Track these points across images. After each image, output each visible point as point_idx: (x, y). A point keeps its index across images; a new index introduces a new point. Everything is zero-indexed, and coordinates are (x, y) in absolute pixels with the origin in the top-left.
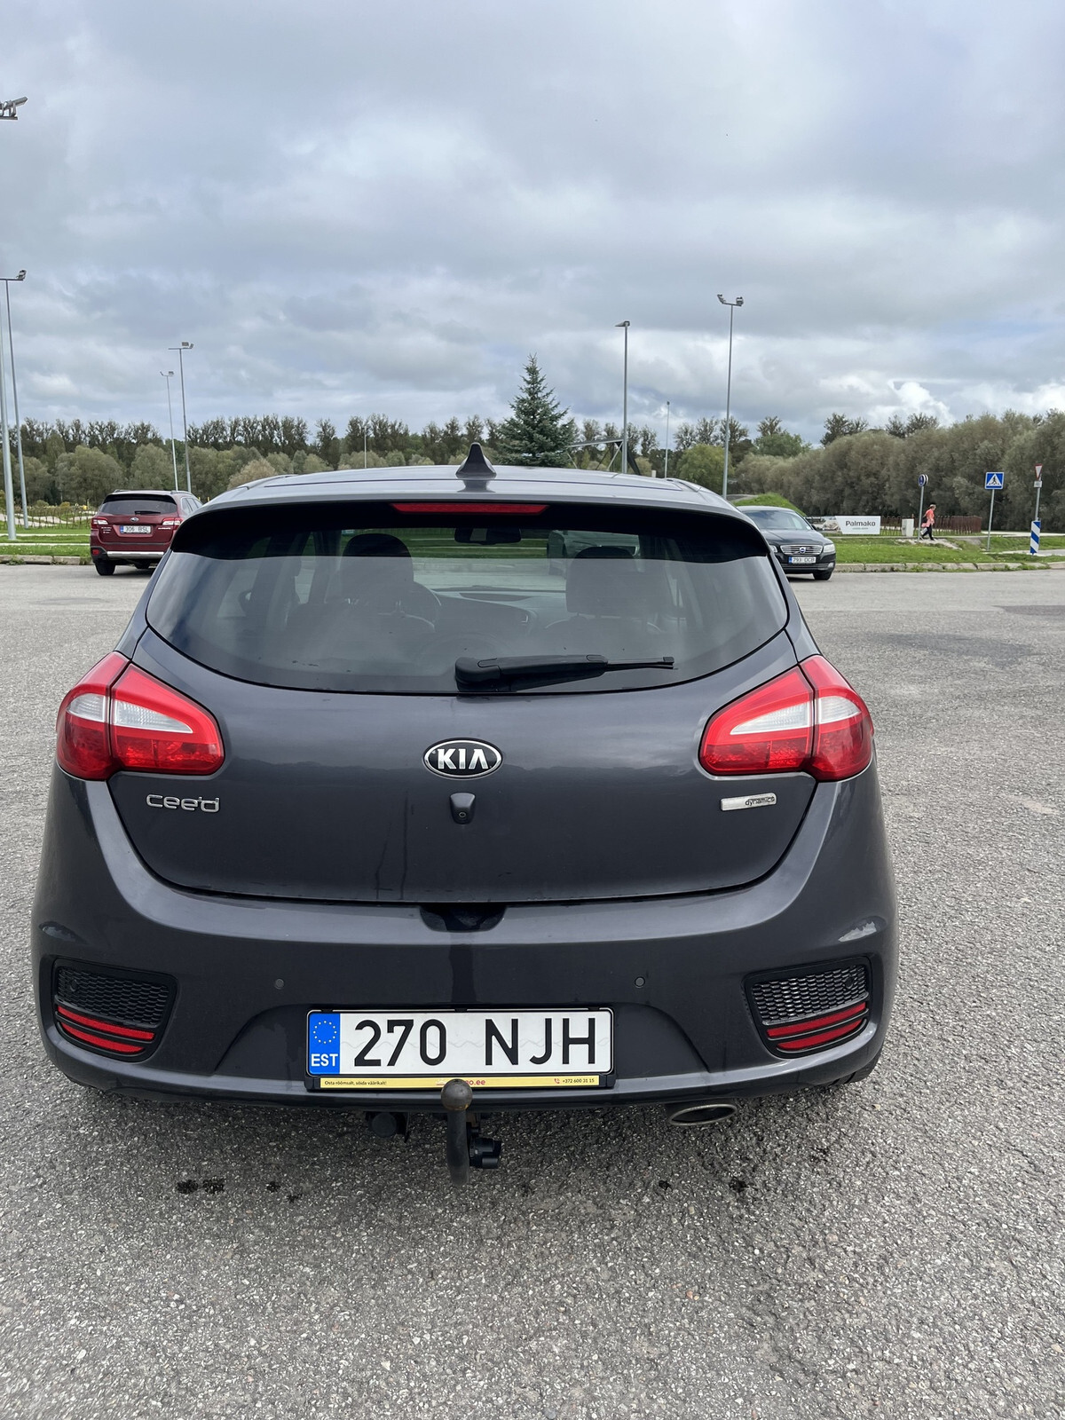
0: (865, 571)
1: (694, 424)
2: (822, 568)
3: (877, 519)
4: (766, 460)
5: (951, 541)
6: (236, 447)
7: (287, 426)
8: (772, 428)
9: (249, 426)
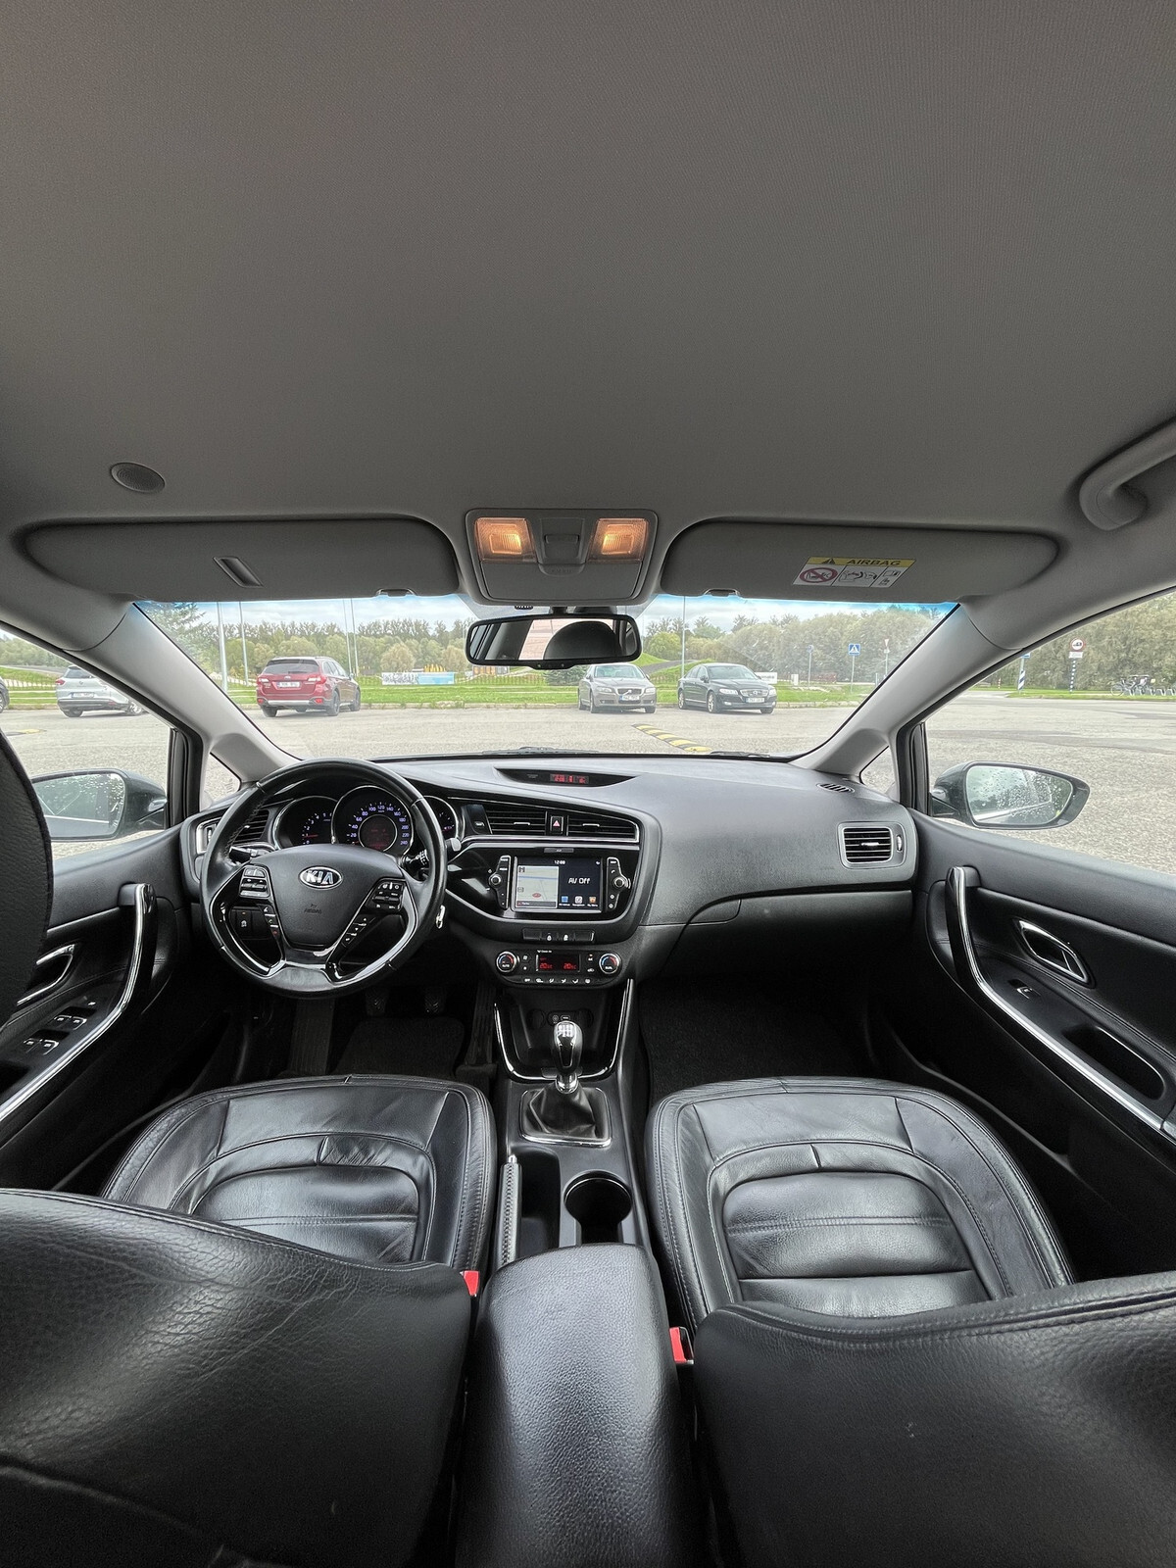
0: (788, 707)
1: (658, 622)
2: (767, 705)
3: (775, 674)
4: (700, 641)
5: (826, 688)
6: (387, 636)
7: (417, 625)
8: (703, 623)
9: (395, 625)
